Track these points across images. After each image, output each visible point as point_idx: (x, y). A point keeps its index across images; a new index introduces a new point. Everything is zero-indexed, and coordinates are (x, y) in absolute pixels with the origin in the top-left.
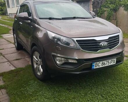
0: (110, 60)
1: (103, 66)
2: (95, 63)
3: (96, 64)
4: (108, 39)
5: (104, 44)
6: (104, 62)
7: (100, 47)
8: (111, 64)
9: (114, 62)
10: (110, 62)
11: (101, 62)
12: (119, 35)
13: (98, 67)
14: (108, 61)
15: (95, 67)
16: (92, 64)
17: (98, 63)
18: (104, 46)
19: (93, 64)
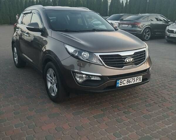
0: (136, 78)
1: (129, 84)
2: (120, 80)
3: (121, 82)
4: (134, 55)
5: (130, 60)
6: (129, 79)
7: (125, 63)
8: (137, 82)
9: (140, 79)
10: (135, 79)
11: (126, 80)
12: (145, 50)
13: (123, 85)
14: (133, 78)
15: (120, 85)
16: (116, 82)
17: (123, 80)
18: (129, 62)
19: (118, 82)
